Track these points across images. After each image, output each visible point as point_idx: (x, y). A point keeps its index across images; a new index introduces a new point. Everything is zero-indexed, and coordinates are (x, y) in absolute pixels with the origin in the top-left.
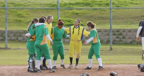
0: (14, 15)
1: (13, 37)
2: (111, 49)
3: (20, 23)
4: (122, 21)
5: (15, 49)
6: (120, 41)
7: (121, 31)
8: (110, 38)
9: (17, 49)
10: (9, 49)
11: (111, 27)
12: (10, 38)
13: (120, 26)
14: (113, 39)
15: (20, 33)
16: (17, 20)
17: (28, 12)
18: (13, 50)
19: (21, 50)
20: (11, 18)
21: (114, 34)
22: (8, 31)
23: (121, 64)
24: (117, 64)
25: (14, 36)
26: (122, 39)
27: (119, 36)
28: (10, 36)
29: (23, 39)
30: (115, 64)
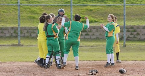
0: (28, 12)
1: (27, 34)
2: (125, 46)
3: (34, 20)
4: (136, 17)
5: (28, 46)
6: (134, 37)
7: (135, 28)
8: (123, 35)
9: (30, 46)
10: (22, 45)
11: (124, 24)
12: (23, 35)
13: (134, 22)
14: (127, 36)
15: (34, 30)
16: (30, 17)
17: (42, 8)
18: (26, 47)
19: (34, 47)
20: (25, 14)
21: (128, 31)
22: (21, 28)
23: (132, 61)
24: (128, 61)
25: (28, 32)
26: (136, 36)
27: (133, 33)
28: (23, 33)
29: (36, 36)
30: (126, 61)
